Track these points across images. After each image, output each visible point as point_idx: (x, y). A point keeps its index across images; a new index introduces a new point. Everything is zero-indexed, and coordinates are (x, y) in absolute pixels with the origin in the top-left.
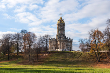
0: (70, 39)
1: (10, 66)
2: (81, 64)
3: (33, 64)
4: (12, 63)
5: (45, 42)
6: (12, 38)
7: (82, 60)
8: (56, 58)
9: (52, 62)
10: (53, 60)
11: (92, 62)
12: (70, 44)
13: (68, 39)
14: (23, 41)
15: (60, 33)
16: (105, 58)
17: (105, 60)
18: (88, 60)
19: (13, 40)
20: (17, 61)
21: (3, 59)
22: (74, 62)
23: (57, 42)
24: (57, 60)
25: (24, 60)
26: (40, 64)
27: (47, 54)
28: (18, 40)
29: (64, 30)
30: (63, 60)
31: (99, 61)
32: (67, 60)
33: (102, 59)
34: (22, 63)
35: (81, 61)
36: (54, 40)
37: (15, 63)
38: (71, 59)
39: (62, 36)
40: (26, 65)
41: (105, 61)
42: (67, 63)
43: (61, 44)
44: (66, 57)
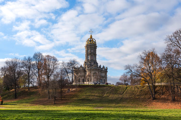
0: (104, 67)
1: (20, 107)
2: (128, 103)
3: (55, 104)
4: (22, 103)
5: (70, 71)
6: (21, 65)
7: (128, 96)
8: (88, 94)
9: (83, 100)
10: (84, 97)
11: (144, 100)
12: (103, 74)
13: (102, 67)
14: (37, 70)
15: (89, 58)
16: (163, 94)
17: (163, 96)
18: (137, 97)
19: (22, 69)
20: (29, 100)
21: (7, 97)
22: (116, 99)
23: (85, 71)
24: (91, 98)
25: (40, 98)
26: (66, 104)
27: (74, 89)
28: (29, 68)
29: (95, 55)
30: (100, 97)
31: (154, 99)
32: (105, 97)
33: (159, 95)
34: (37, 103)
35: (127, 99)
36: (81, 69)
37: (27, 102)
38: (111, 96)
39: (93, 64)
40: (44, 105)
41: (162, 99)
42: (106, 102)
43: (92, 75)
44: (103, 93)
